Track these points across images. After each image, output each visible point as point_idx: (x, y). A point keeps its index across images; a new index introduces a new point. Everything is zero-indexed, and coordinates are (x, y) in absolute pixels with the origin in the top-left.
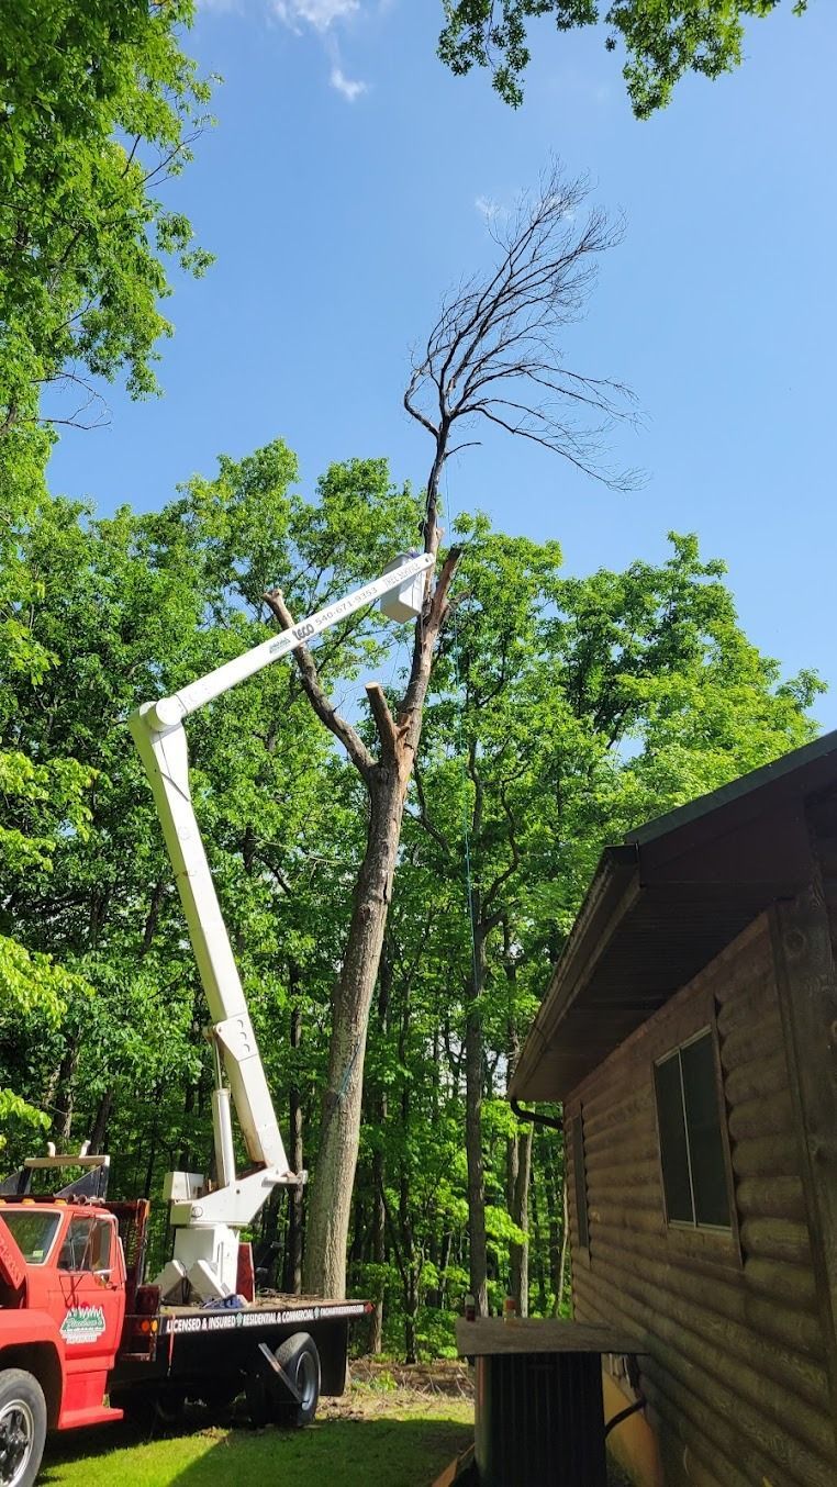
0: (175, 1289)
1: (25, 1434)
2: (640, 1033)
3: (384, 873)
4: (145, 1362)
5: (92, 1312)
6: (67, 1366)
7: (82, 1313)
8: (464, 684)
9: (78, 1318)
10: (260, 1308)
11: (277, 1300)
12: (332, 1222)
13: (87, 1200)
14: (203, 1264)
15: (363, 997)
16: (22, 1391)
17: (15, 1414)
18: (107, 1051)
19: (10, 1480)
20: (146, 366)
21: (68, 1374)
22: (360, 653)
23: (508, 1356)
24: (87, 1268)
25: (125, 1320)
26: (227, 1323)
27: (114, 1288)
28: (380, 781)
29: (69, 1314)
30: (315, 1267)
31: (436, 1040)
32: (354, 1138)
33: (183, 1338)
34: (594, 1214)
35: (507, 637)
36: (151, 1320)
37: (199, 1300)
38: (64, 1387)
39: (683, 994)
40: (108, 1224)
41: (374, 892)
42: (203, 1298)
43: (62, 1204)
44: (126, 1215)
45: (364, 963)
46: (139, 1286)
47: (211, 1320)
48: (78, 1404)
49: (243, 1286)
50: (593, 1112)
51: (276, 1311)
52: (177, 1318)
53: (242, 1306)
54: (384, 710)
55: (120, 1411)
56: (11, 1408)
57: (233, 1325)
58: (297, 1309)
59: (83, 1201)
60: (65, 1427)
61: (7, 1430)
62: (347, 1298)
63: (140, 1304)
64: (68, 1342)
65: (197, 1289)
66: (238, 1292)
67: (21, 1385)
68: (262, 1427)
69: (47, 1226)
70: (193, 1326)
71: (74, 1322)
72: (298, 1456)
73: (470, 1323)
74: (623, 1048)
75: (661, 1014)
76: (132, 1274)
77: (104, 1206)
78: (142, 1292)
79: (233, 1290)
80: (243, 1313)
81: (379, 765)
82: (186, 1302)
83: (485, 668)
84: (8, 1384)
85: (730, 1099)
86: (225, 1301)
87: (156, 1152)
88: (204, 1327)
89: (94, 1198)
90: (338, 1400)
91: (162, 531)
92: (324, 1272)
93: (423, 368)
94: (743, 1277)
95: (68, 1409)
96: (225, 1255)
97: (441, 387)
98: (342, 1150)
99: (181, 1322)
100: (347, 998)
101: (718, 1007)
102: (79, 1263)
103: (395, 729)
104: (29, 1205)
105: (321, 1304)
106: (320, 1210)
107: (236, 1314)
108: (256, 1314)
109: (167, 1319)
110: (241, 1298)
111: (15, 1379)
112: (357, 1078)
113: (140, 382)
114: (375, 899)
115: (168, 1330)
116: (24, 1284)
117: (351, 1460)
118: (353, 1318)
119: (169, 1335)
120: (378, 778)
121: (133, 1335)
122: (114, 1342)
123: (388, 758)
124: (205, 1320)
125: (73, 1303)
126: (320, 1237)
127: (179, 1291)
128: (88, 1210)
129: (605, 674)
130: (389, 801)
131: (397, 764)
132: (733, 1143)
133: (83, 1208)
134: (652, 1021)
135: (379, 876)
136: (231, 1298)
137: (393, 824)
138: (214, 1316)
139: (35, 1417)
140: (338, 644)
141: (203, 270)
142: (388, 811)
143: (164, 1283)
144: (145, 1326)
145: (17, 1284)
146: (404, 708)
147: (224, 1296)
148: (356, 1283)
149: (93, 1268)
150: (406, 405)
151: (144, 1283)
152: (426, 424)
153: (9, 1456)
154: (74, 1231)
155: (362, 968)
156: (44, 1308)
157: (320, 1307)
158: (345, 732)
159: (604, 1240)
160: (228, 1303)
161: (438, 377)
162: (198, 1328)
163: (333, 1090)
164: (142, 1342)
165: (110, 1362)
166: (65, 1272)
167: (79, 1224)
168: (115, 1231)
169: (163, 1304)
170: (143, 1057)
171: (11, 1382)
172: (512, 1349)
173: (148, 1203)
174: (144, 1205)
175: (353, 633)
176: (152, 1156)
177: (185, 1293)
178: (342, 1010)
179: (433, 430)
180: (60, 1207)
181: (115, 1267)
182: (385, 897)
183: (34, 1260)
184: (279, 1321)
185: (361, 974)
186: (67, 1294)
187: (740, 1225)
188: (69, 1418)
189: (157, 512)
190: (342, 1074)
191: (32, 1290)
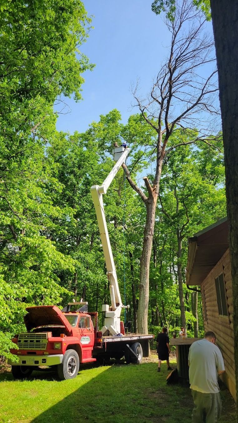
0: (105, 332)
1: (75, 363)
2: (212, 271)
3: (151, 228)
4: (100, 348)
5: (87, 337)
6: (83, 349)
7: (85, 337)
8: (172, 172)
9: (84, 339)
10: (126, 336)
11: (131, 335)
12: (143, 317)
13: (84, 312)
14: (111, 326)
15: (148, 260)
16: (73, 354)
17: (72, 359)
18: (84, 277)
19: (73, 373)
20: (79, 93)
21: (83, 351)
22: (142, 165)
23: (183, 345)
24: (85, 327)
25: (95, 339)
26: (119, 340)
27: (91, 332)
28: (149, 203)
29: (82, 337)
30: (140, 327)
31: (171, 268)
32: (148, 295)
33: (108, 343)
34: (208, 313)
35: (183, 157)
36: (100, 339)
37: (112, 335)
38: (82, 353)
39: (218, 263)
40: (89, 318)
41: (149, 233)
42: (112, 334)
43: (78, 313)
44: (93, 315)
45: (147, 251)
46: (97, 331)
47: (115, 339)
48: (86, 357)
49: (122, 331)
50: (206, 289)
51: (130, 337)
52: (107, 338)
53: (122, 336)
54: (149, 184)
55: (95, 359)
56: (72, 358)
57: (120, 340)
58: (135, 337)
59: (82, 313)
60: (84, 362)
61: (71, 362)
62: (148, 334)
63: (98, 335)
64: (82, 344)
65: (111, 332)
66: (121, 333)
67: (73, 353)
68: (129, 364)
69: (75, 318)
70: (110, 340)
71: (83, 340)
72: (137, 369)
73: (174, 339)
74: (210, 274)
75: (215, 267)
76: (95, 329)
77: (87, 313)
78: (98, 333)
79: (119, 332)
80: (122, 337)
81: (149, 199)
82: (108, 335)
83: (177, 166)
84: (70, 352)
85: (227, 288)
86: (118, 335)
87: (98, 299)
88: (113, 341)
89: (85, 312)
90: (147, 358)
91: (86, 137)
92: (142, 328)
93: (156, 84)
94: (230, 327)
95: (84, 358)
96: (117, 324)
97: (161, 90)
98: (145, 298)
99: (107, 340)
100: (143, 261)
101: (224, 267)
102: (83, 326)
103: (152, 189)
104: (70, 314)
105: (141, 335)
106: (140, 313)
107: (120, 338)
108: (125, 338)
109: (104, 339)
110: (122, 334)
111: (72, 351)
112: (148, 281)
113: (77, 97)
114: (149, 234)
115: (105, 341)
116: (71, 331)
117: (150, 370)
118: (150, 339)
119: (105, 343)
120: (148, 203)
121: (96, 343)
122: (92, 344)
123: (151, 197)
124: (113, 339)
125: (82, 335)
126: (141, 320)
127: (107, 333)
128: (84, 315)
129: (212, 165)
130: (152, 208)
131: (153, 198)
132: (227, 298)
133: (83, 314)
134: (214, 268)
135: (150, 228)
136: (119, 334)
137: (153, 214)
138: (115, 338)
139: (77, 360)
140: (136, 164)
141: (93, 68)
142: (151, 211)
143: (103, 331)
144: (99, 340)
145: (70, 331)
146: (155, 182)
147: (118, 334)
148: (151, 331)
149: (86, 327)
150: (152, 96)
151: (98, 331)
152: (157, 101)
153: (72, 368)
154: (81, 319)
155: (147, 253)
156: (77, 336)
157: (141, 336)
158: (139, 191)
159: (210, 320)
160: (119, 335)
161: (160, 87)
162: (112, 341)
163: (141, 284)
164: (99, 344)
165: (92, 348)
166: (80, 328)
167: (82, 318)
168: (90, 319)
169: (103, 335)
170: (94, 278)
171: (71, 352)
172: (183, 344)
173: (97, 313)
174: (96, 313)
175: (140, 160)
176: (97, 300)
177: (108, 333)
178: (143, 264)
179: (159, 103)
180: (77, 314)
181: (91, 327)
182: (152, 234)
183: (73, 326)
184: (131, 339)
185: (147, 254)
186: (81, 333)
187: (229, 316)
188: (84, 360)
189: (84, 132)
190: (144, 280)
191: (73, 332)
